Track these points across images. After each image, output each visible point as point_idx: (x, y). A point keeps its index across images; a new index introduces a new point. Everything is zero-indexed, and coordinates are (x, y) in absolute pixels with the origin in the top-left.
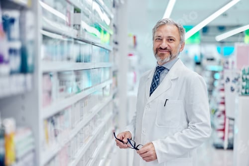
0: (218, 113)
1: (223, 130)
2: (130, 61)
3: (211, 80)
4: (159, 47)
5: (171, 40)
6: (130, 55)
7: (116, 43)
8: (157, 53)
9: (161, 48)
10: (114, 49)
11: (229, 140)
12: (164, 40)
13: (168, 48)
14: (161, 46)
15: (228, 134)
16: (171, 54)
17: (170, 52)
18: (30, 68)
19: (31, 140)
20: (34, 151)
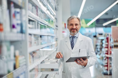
0: (104, 58)
1: (107, 66)
2: (63, 34)
3: (101, 43)
4: (72, 28)
5: (77, 25)
6: (63, 32)
7: (57, 26)
8: (71, 31)
9: (73, 29)
10: (56, 28)
11: (110, 70)
12: (74, 25)
13: (76, 28)
14: (73, 28)
15: (110, 68)
16: (77, 31)
17: (77, 30)
18: (24, 32)
19: (25, 60)
20: (26, 65)
